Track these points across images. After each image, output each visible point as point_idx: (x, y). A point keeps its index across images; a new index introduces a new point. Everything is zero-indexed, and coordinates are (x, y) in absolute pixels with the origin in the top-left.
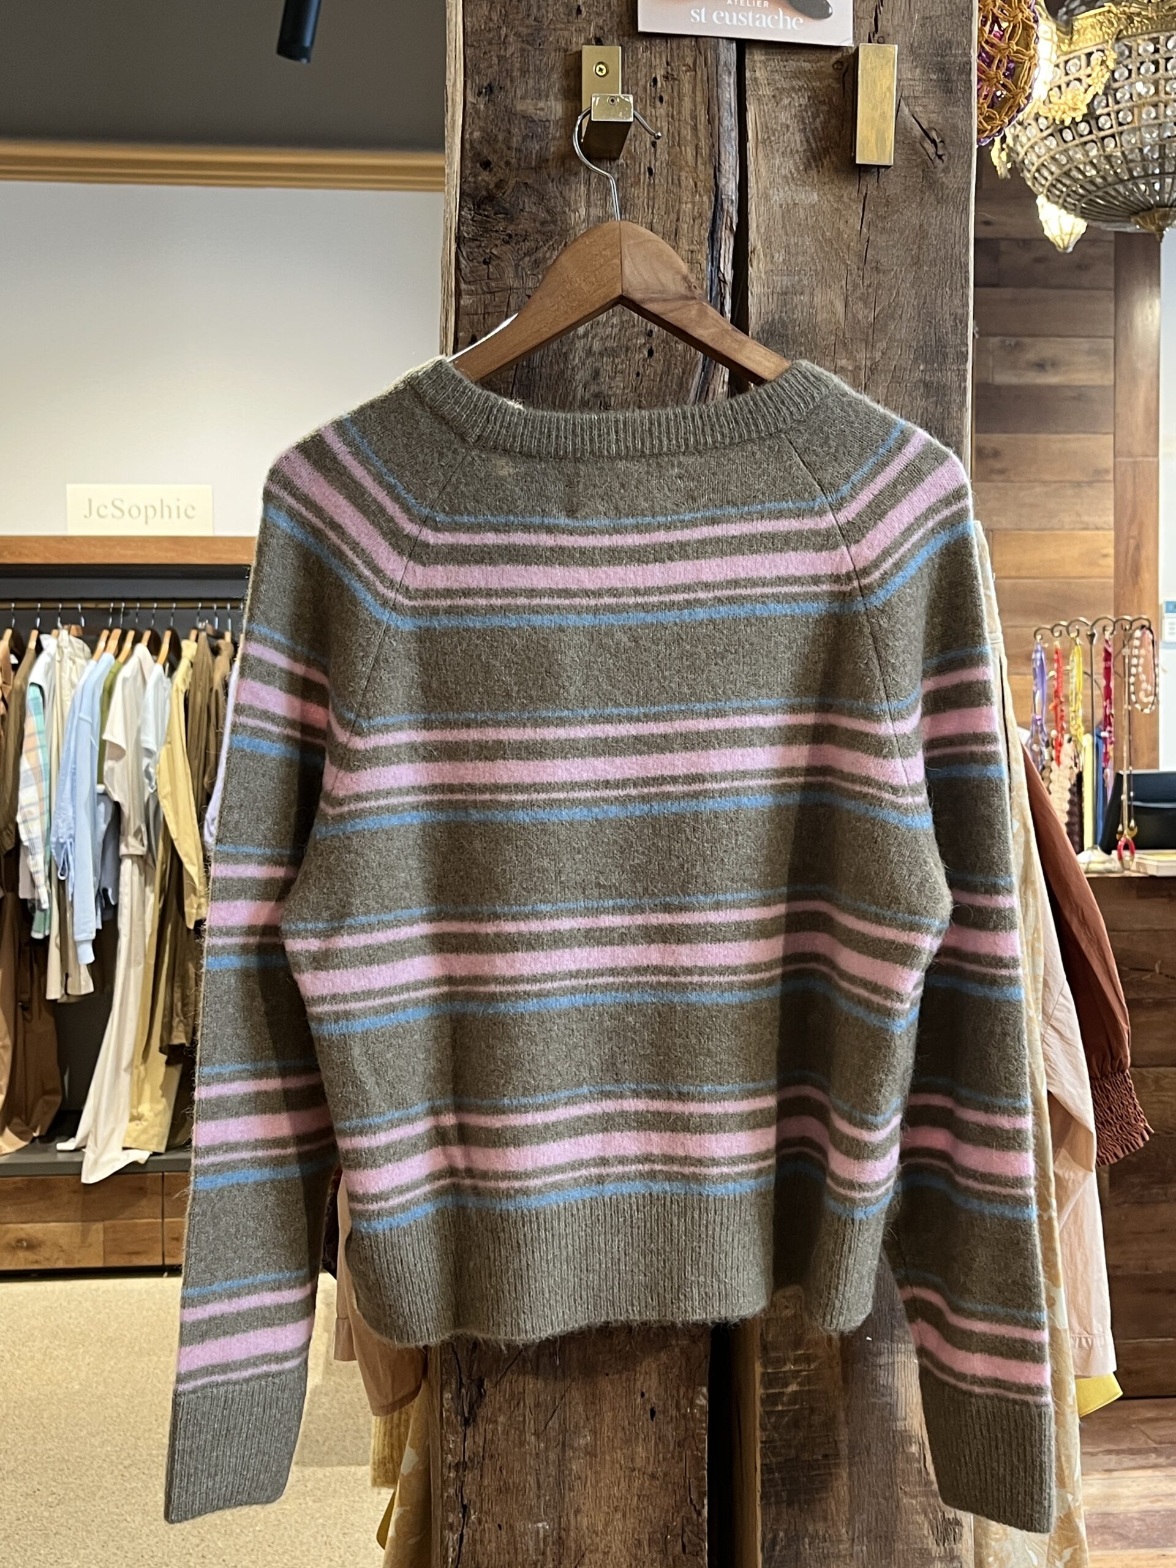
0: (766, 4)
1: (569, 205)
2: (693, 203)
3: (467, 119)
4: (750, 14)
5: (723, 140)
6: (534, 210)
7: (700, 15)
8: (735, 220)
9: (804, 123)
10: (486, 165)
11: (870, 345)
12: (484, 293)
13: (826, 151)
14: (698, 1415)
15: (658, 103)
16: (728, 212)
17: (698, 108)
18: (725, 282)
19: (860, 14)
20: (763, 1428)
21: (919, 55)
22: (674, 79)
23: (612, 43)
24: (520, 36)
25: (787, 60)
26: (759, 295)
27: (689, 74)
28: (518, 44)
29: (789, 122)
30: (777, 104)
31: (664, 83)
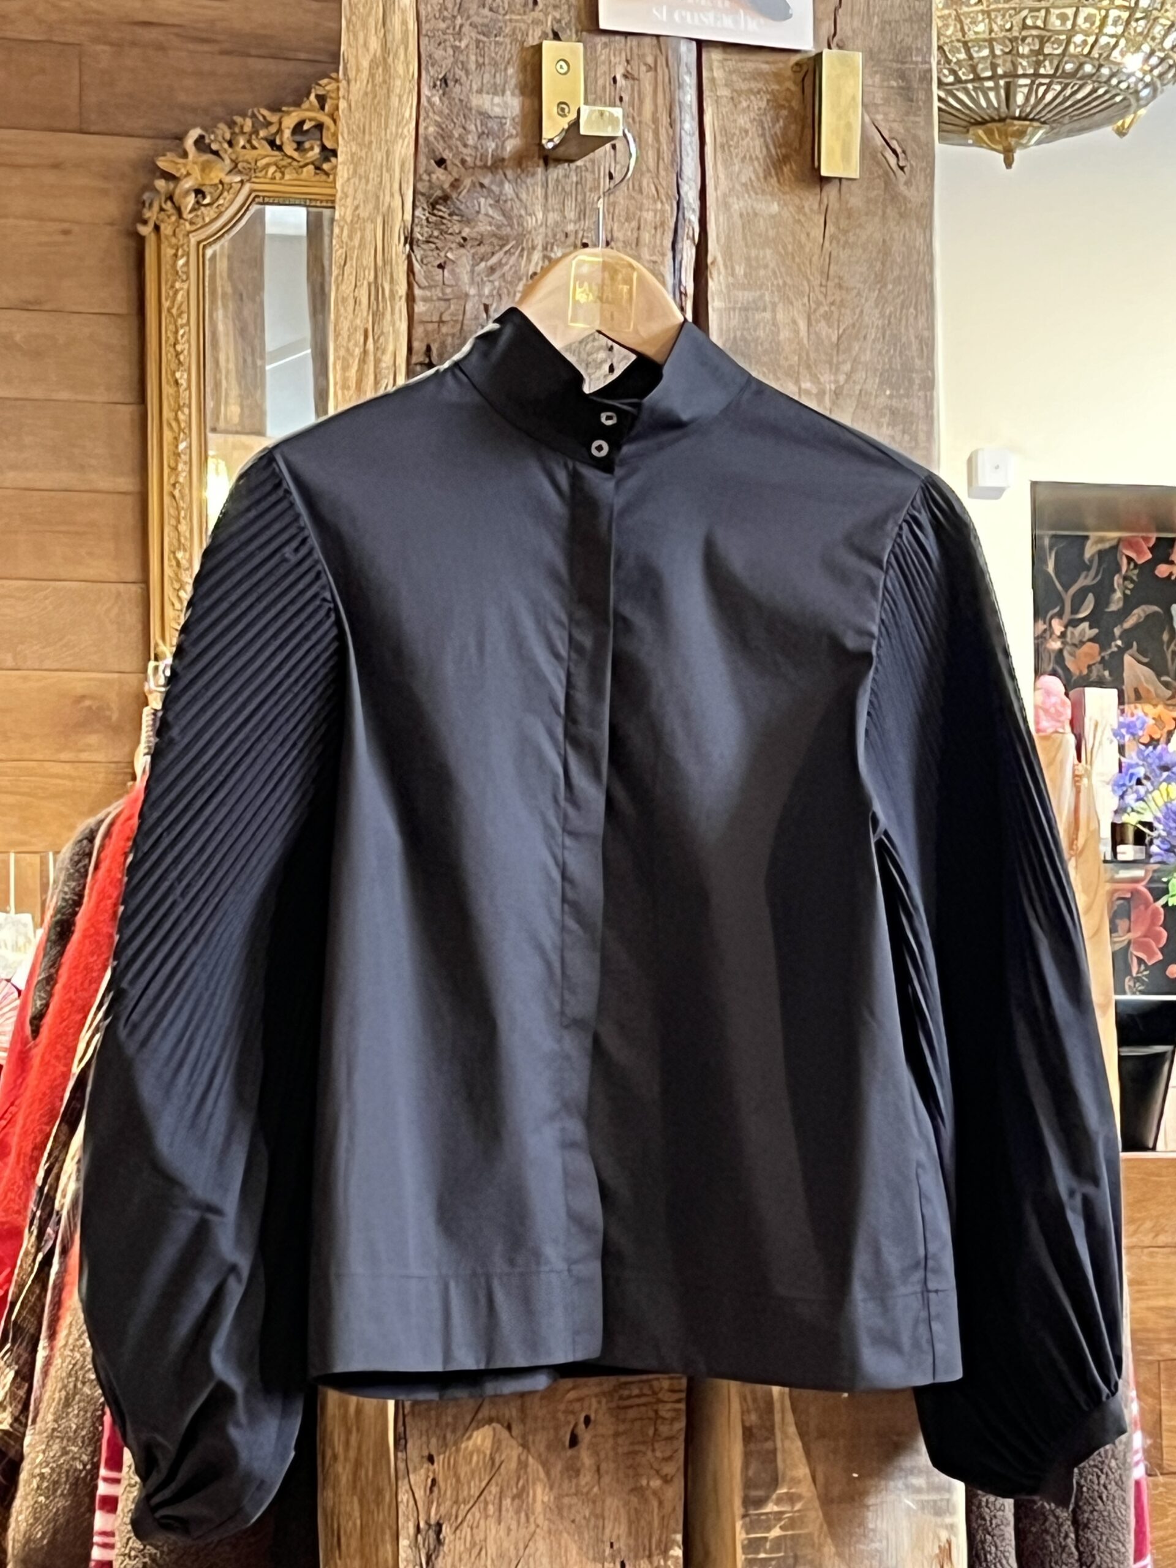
0: (727, 4)
1: (526, 208)
2: (655, 211)
3: (422, 113)
4: (711, 15)
5: (685, 145)
6: (491, 212)
7: (661, 13)
8: (696, 230)
9: (763, 128)
10: (441, 162)
11: (835, 369)
12: (440, 299)
13: (785, 159)
15: (618, 103)
16: (690, 221)
17: (660, 110)
18: (686, 295)
19: (819, 16)
21: (879, 61)
22: (634, 79)
23: (572, 40)
24: (476, 27)
25: (745, 60)
26: (720, 310)
27: (649, 74)
28: (474, 35)
29: (748, 126)
30: (735, 106)
31: (624, 82)
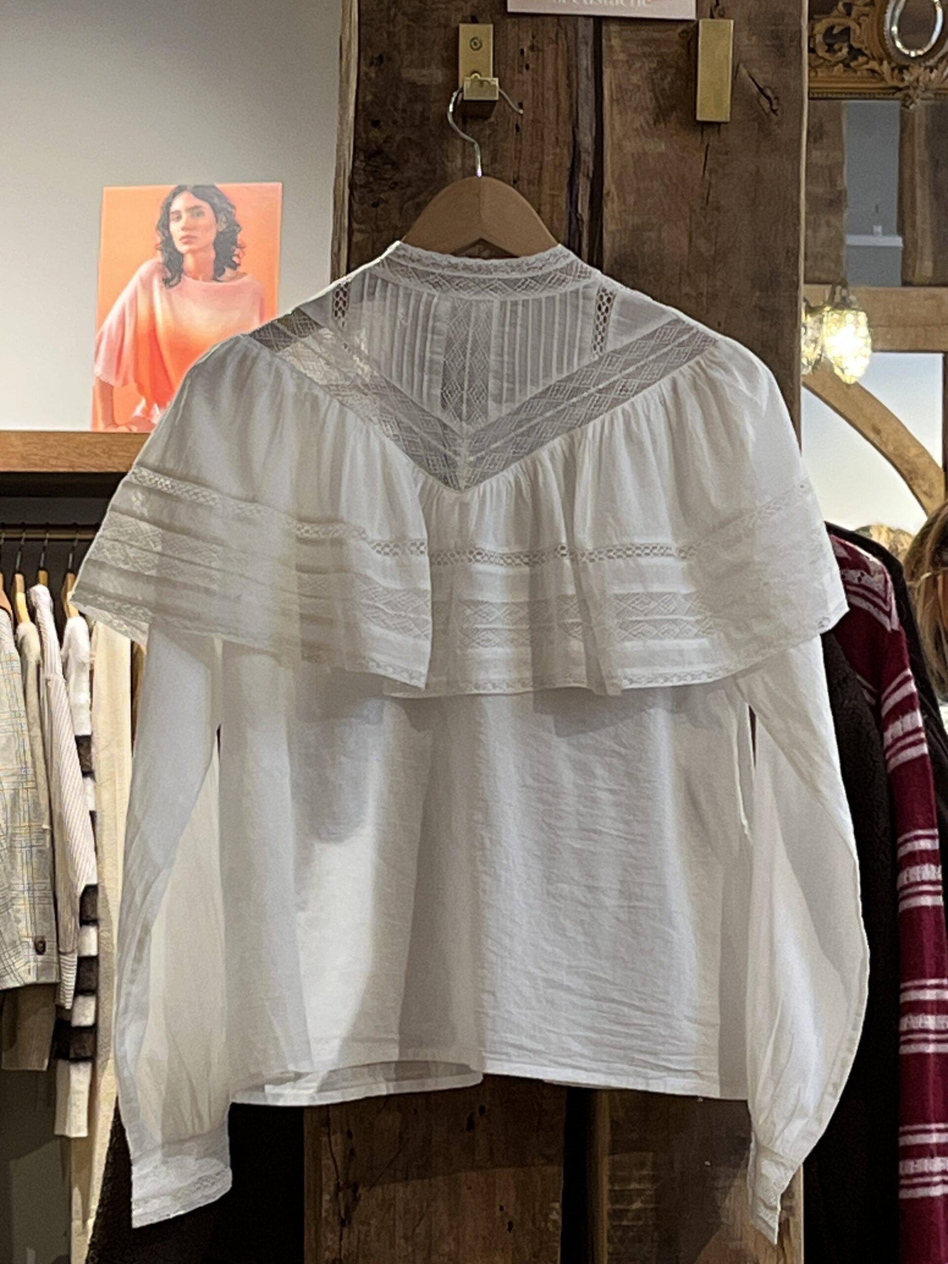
1: (447, 157)
2: (554, 154)
3: (361, 84)
5: (581, 101)
6: (417, 160)
8: (591, 168)
9: (653, 84)
10: (376, 124)
11: (711, 275)
12: (373, 231)
14: (551, 1229)
15: (525, 70)
16: (585, 162)
17: (560, 73)
18: (583, 222)
20: (610, 1240)
21: (755, 25)
22: (539, 50)
23: (485, 22)
24: (407, 15)
25: (639, 30)
26: (613, 233)
27: (551, 46)
28: (407, 22)
29: (640, 83)
30: (630, 67)
31: (531, 54)
